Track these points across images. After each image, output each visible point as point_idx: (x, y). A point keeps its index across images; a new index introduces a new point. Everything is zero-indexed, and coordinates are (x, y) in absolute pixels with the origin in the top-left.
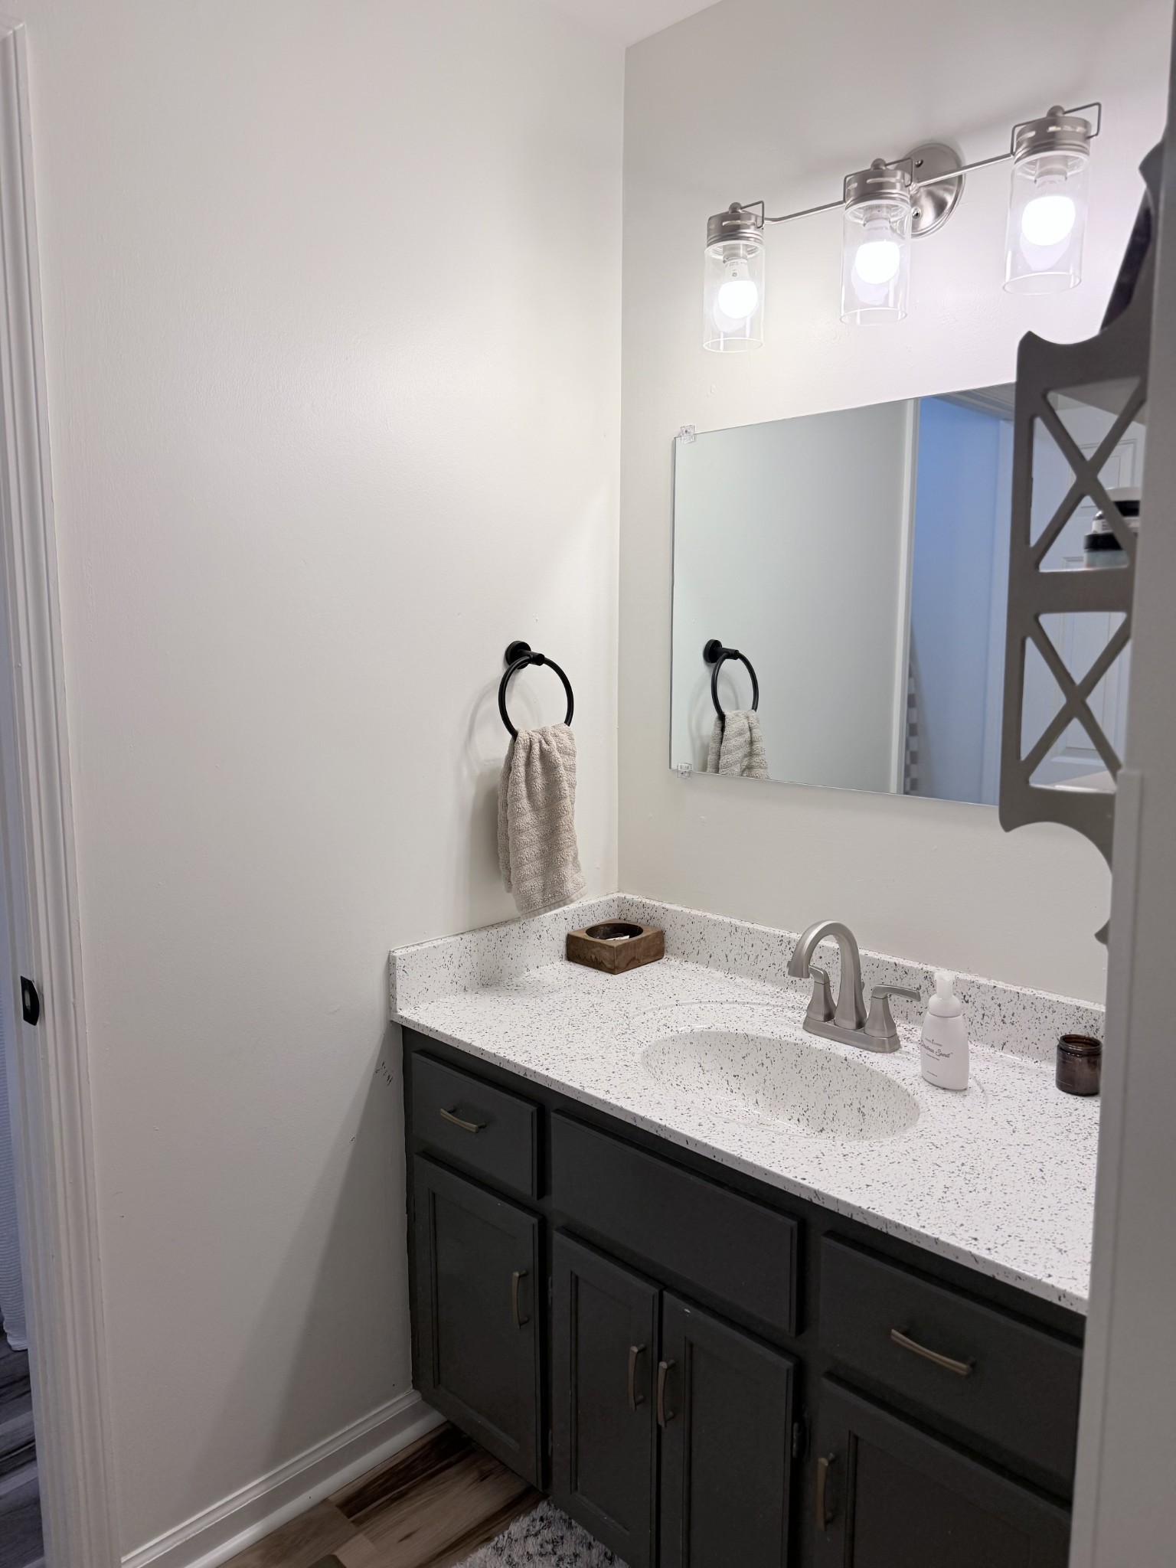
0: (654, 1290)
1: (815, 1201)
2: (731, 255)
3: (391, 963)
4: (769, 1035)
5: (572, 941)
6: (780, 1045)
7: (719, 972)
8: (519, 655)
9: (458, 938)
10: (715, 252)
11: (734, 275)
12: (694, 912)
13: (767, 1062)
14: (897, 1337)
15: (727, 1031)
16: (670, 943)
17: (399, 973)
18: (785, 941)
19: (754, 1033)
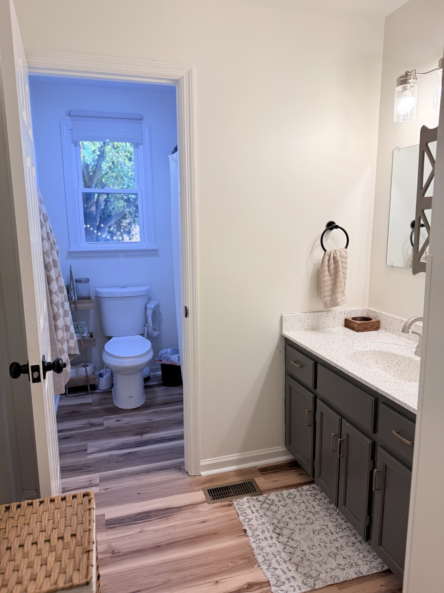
0: (340, 418)
1: (377, 391)
2: (405, 89)
3: (282, 318)
4: (401, 354)
5: (346, 320)
6: (404, 358)
7: (396, 336)
8: (331, 226)
9: (304, 314)
10: (400, 88)
11: (405, 96)
12: (390, 315)
13: (399, 363)
14: (394, 433)
15: (387, 351)
16: (382, 325)
17: (284, 321)
18: (417, 326)
19: (396, 353)
